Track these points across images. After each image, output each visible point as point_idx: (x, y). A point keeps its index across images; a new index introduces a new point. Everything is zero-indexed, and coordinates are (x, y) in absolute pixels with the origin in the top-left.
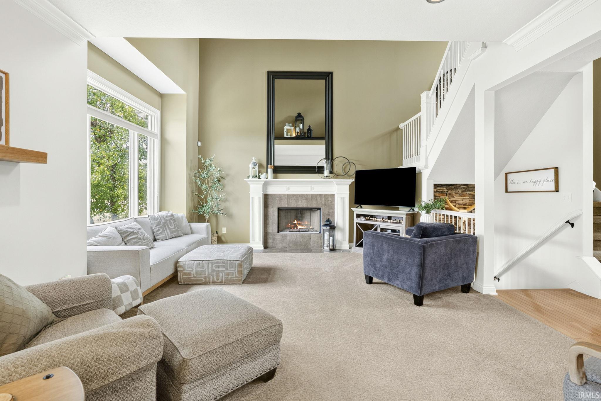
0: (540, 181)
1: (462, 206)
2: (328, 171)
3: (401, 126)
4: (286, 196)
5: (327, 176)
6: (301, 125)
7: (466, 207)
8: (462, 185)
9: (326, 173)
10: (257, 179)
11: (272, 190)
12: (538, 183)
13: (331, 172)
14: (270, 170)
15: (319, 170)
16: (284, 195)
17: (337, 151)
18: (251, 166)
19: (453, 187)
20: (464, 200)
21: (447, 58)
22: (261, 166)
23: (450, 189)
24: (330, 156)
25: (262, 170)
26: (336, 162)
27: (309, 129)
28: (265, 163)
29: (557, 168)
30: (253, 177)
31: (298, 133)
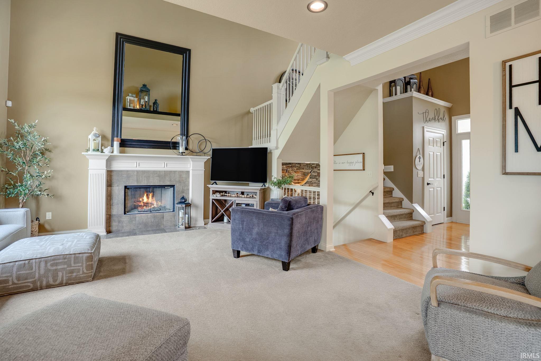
0: (353, 163)
1: (297, 181)
2: (184, 147)
3: (252, 110)
4: (136, 173)
5: (182, 153)
6: (147, 97)
7: (299, 182)
8: (296, 164)
9: (182, 149)
10: (99, 153)
11: (118, 166)
12: (352, 164)
13: (186, 149)
14: (116, 144)
15: (174, 146)
16: (133, 171)
17: (193, 128)
18: (91, 137)
19: (290, 165)
20: (298, 176)
21: (295, 59)
22: (104, 138)
23: (288, 167)
24: (185, 132)
25: (105, 143)
26: (192, 139)
27: (155, 103)
28: (109, 135)
29: (364, 153)
30: (94, 150)
31: (142, 105)
